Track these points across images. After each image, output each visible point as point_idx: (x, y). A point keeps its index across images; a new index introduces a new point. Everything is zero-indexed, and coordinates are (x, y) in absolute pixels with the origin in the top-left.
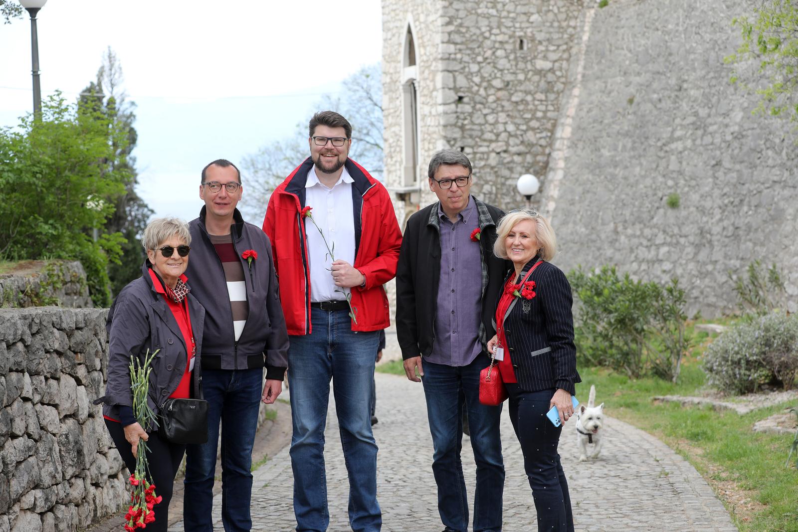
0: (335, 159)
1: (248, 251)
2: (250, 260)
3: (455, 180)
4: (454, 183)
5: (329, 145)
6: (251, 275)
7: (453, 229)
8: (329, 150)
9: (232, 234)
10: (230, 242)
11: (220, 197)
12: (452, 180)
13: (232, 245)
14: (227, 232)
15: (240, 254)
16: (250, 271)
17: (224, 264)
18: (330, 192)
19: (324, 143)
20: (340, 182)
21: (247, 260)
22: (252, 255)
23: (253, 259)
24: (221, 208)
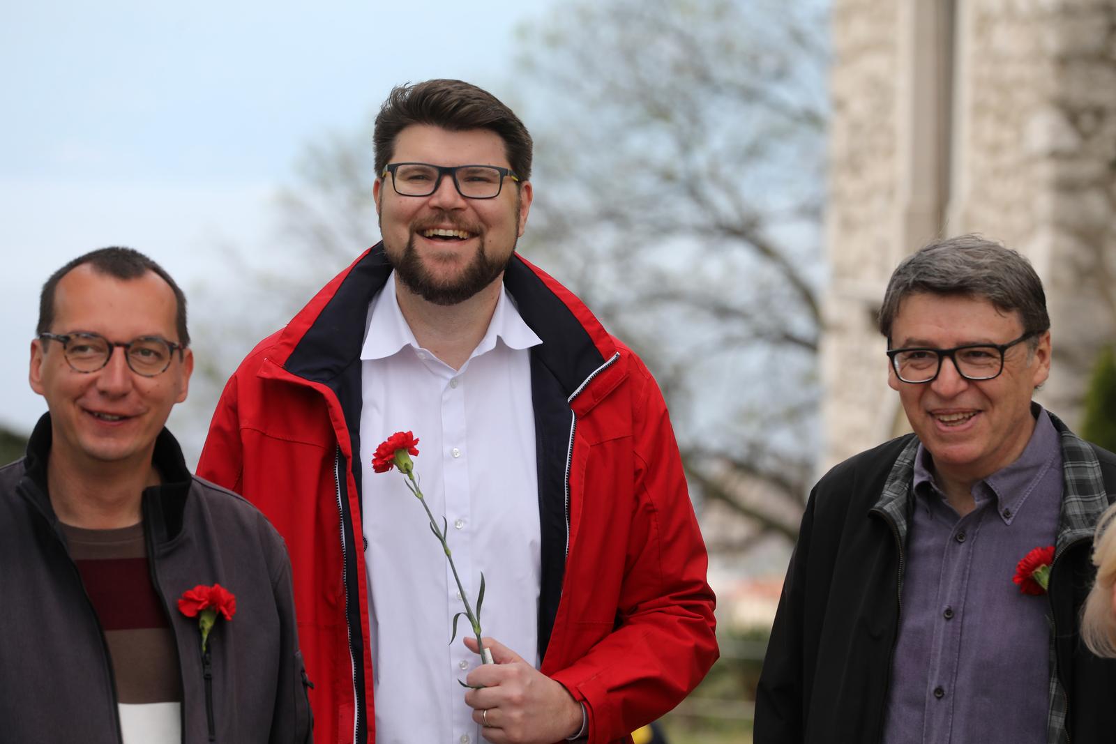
0: (468, 250)
1: (200, 591)
2: (207, 623)
3: (951, 354)
4: (948, 364)
5: (447, 193)
6: (208, 678)
7: (958, 539)
8: (444, 212)
9: (145, 524)
10: (139, 553)
11: (103, 393)
12: (941, 355)
13: (145, 567)
14: (128, 519)
15: (170, 597)
16: (205, 662)
17: (112, 636)
18: (453, 383)
19: (427, 189)
20: (490, 343)
21: (195, 621)
22: (214, 606)
23: (220, 621)
24: (105, 433)
